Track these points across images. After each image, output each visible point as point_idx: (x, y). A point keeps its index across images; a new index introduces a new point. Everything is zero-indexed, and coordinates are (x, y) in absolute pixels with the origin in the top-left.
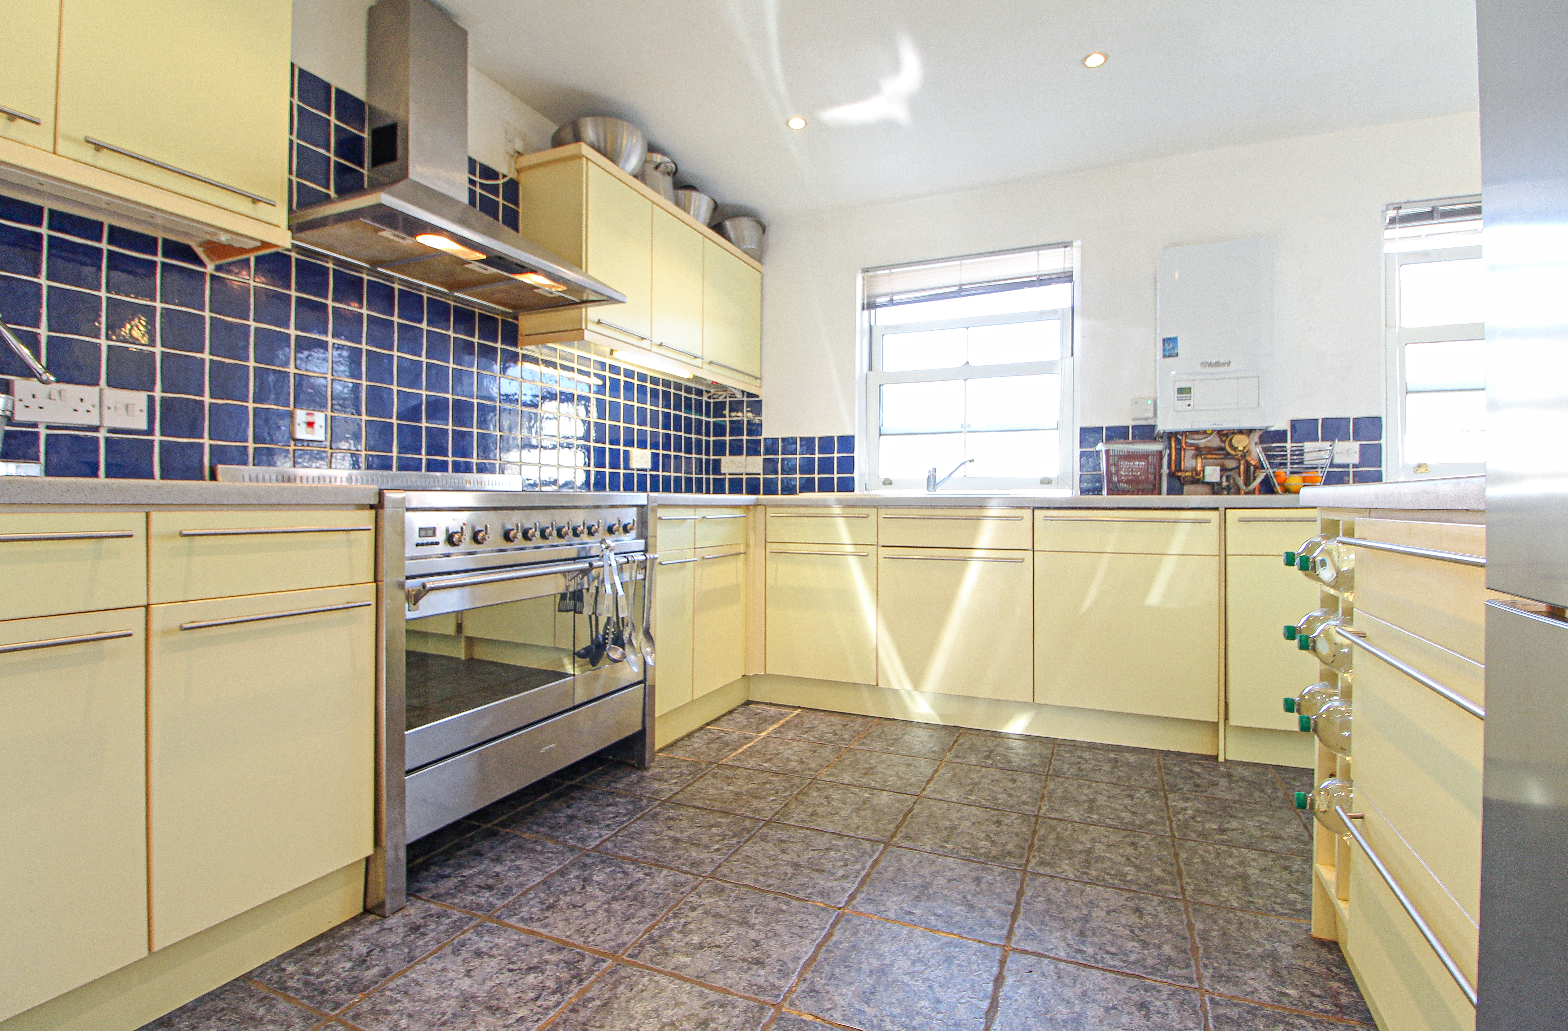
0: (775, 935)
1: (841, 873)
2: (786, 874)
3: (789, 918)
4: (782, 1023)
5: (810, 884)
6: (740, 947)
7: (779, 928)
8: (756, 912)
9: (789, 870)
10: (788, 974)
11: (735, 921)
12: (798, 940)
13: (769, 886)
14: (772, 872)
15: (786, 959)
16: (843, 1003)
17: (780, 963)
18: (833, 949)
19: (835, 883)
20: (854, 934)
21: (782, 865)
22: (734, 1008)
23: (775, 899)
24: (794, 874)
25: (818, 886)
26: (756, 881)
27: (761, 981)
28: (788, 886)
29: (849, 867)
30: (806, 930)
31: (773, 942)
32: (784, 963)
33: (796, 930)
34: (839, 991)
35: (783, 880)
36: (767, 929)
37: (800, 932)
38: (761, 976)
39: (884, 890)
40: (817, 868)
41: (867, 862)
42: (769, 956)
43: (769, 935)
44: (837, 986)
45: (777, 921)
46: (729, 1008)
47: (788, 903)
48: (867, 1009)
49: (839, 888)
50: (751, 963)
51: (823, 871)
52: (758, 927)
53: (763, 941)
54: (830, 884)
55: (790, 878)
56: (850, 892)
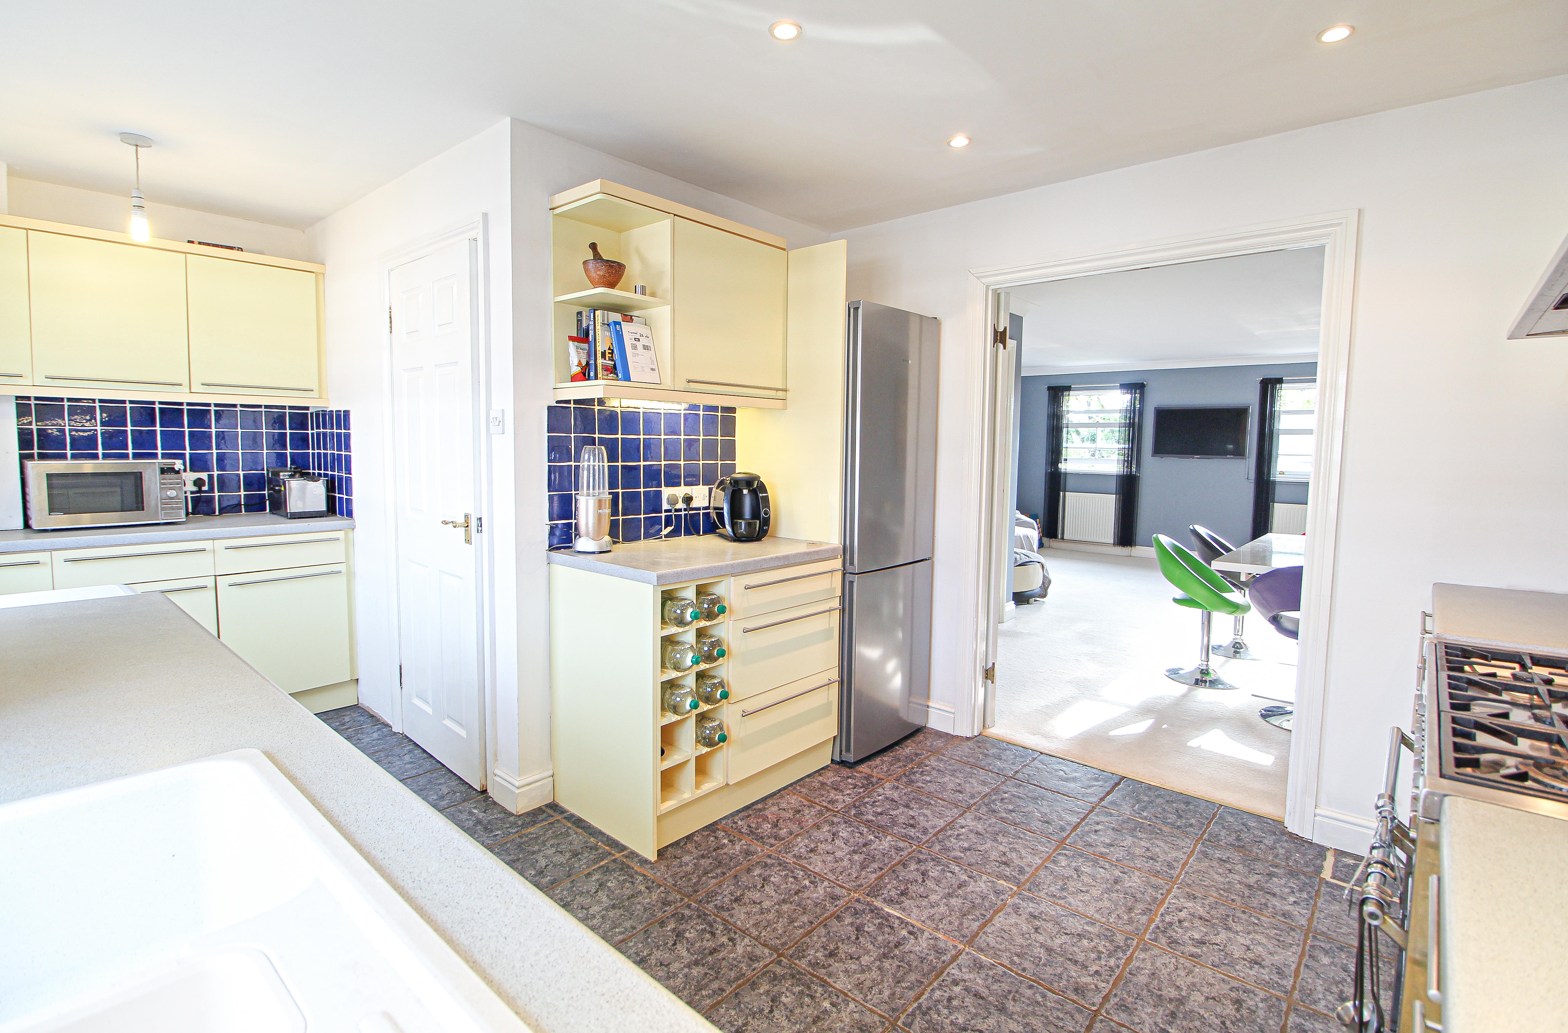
0: (1023, 935)
1: (957, 989)
2: (1014, 1000)
3: (1012, 947)
4: (1017, 881)
5: (990, 980)
6: (1049, 930)
7: (1020, 940)
8: (1040, 958)
9: (1010, 1006)
10: (1013, 905)
11: (1058, 954)
12: (1006, 928)
13: (1031, 987)
14: (1028, 1005)
15: (1015, 915)
16: (980, 883)
17: (1018, 913)
18: (980, 916)
19: (966, 977)
20: (961, 924)
21: (1018, 1014)
22: (1047, 893)
23: (1024, 970)
24: (1006, 997)
25: (983, 976)
26: (1044, 996)
27: (1031, 905)
28: (1012, 983)
29: (947, 995)
30: (998, 934)
31: (1025, 929)
32: (1016, 912)
33: (1006, 936)
34: (981, 889)
35: (1017, 992)
36: (1029, 941)
37: (1003, 933)
38: (1031, 907)
39: (922, 960)
40: (981, 1002)
41: (926, 999)
42: (1027, 919)
43: (1027, 936)
44: (982, 892)
45: (1022, 946)
46: (1049, 894)
47: (1012, 962)
48: (966, 878)
49: (964, 970)
50: (1040, 918)
51: (975, 995)
52: (1038, 944)
53: (1032, 931)
54: (972, 976)
55: (1010, 992)
56: (955, 964)
